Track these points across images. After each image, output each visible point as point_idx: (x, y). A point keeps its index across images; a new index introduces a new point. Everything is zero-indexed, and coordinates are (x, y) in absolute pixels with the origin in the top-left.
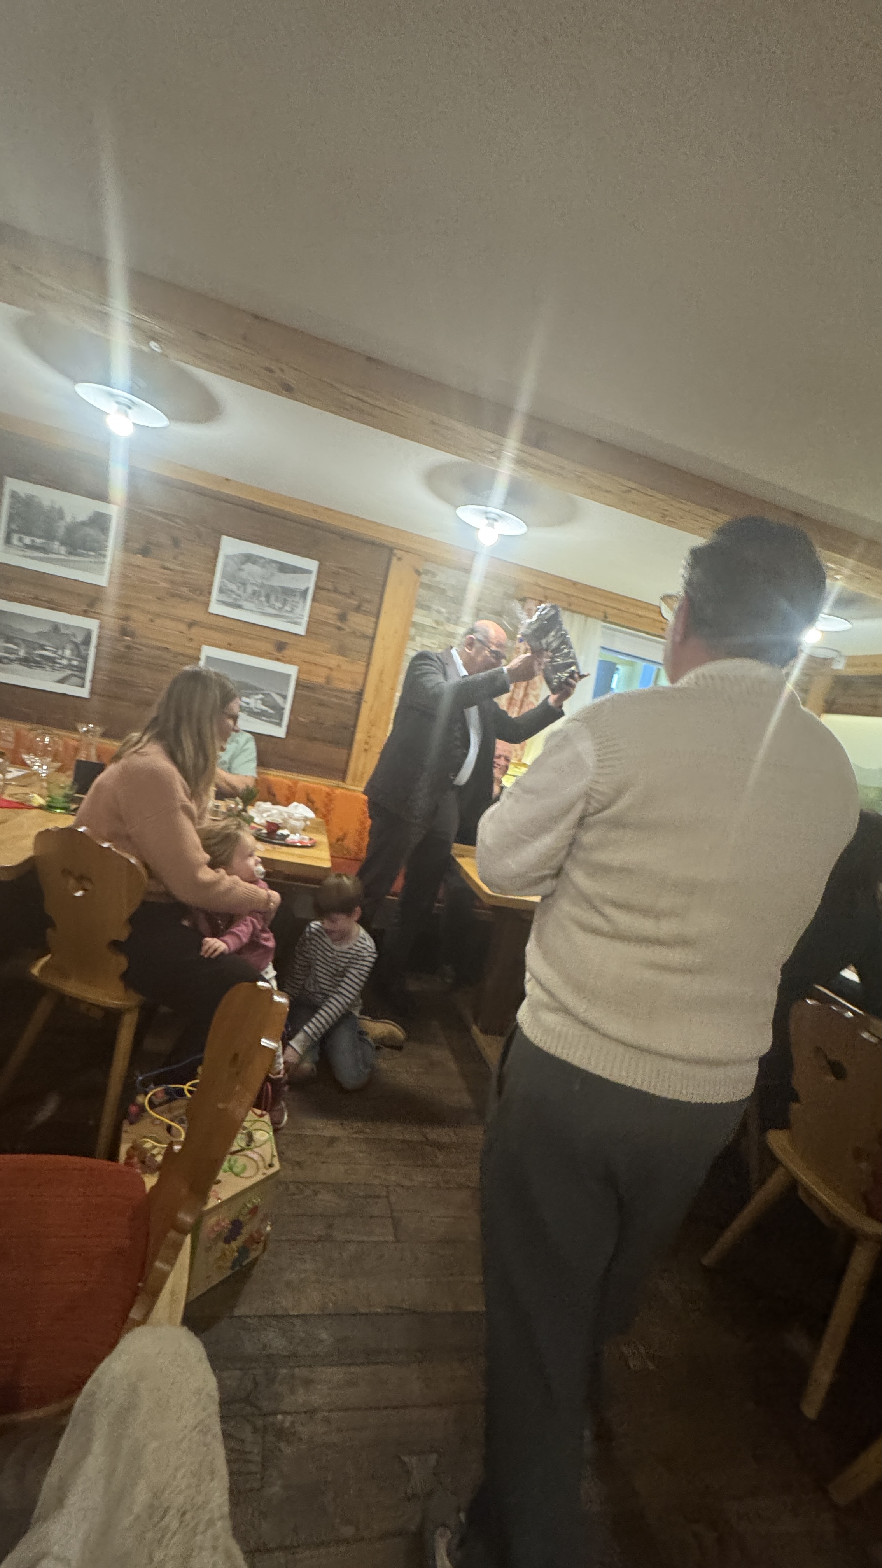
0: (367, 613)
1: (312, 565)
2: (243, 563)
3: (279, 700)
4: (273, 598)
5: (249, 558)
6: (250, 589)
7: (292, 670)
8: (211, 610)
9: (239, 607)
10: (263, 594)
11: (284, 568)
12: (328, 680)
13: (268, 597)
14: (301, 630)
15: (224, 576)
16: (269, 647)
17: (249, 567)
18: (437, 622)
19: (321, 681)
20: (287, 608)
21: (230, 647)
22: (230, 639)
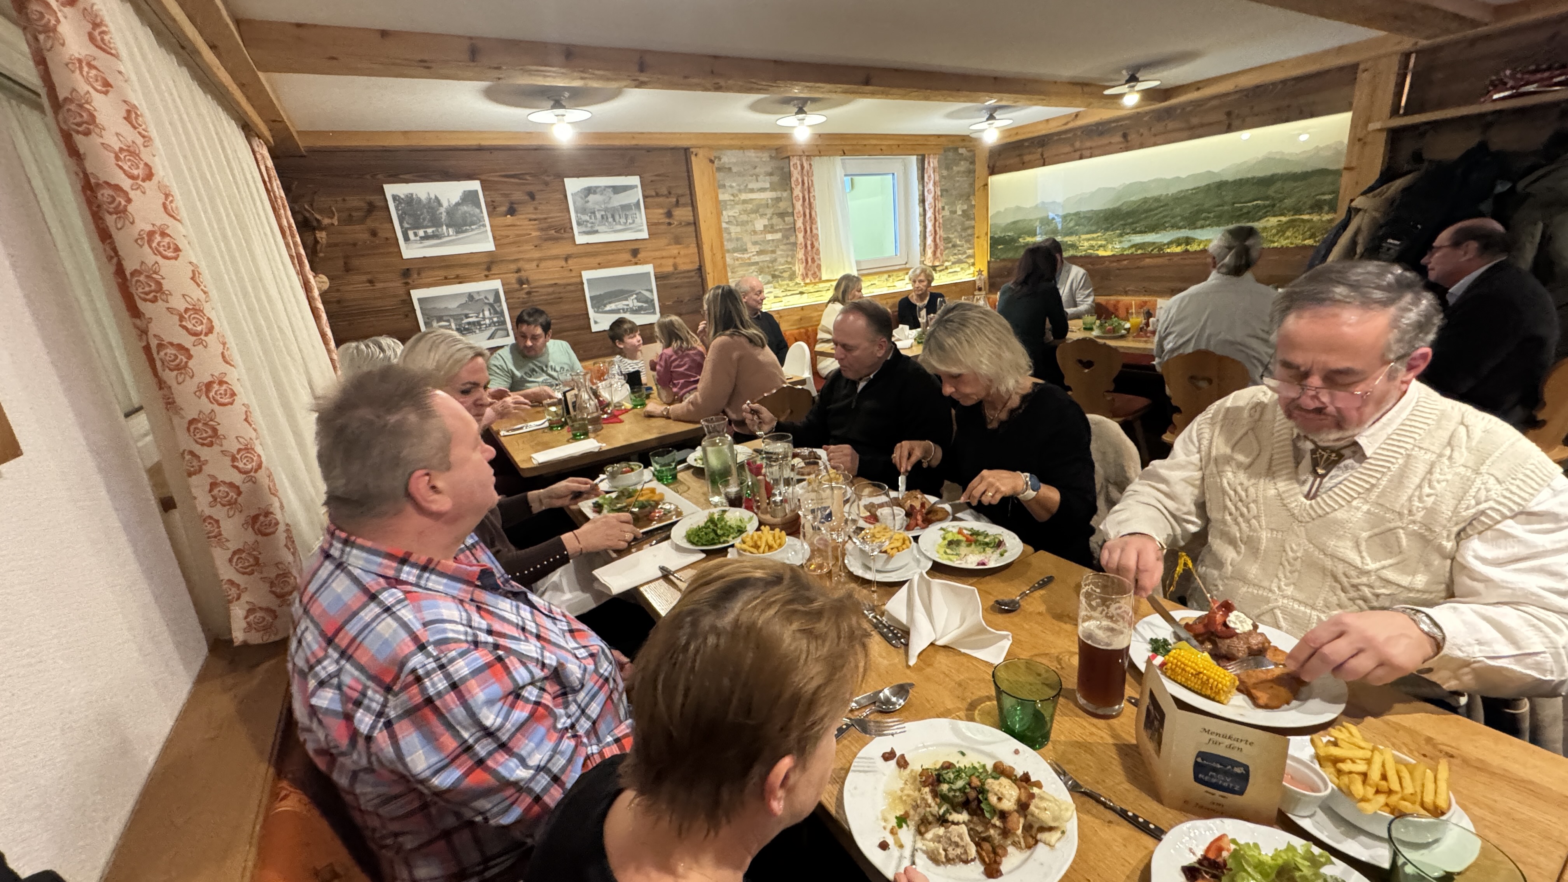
0: (685, 205)
1: (635, 180)
2: (586, 196)
3: (647, 294)
4: (617, 217)
5: (589, 191)
6: (598, 216)
7: (649, 268)
8: (578, 242)
9: (596, 232)
10: (609, 216)
11: (617, 190)
12: (675, 266)
13: (613, 216)
14: (645, 235)
15: (576, 212)
16: (627, 256)
17: (591, 198)
18: (733, 195)
19: (670, 269)
20: (630, 221)
21: (600, 266)
22: (599, 259)
